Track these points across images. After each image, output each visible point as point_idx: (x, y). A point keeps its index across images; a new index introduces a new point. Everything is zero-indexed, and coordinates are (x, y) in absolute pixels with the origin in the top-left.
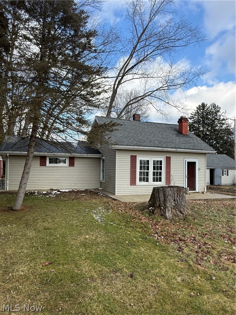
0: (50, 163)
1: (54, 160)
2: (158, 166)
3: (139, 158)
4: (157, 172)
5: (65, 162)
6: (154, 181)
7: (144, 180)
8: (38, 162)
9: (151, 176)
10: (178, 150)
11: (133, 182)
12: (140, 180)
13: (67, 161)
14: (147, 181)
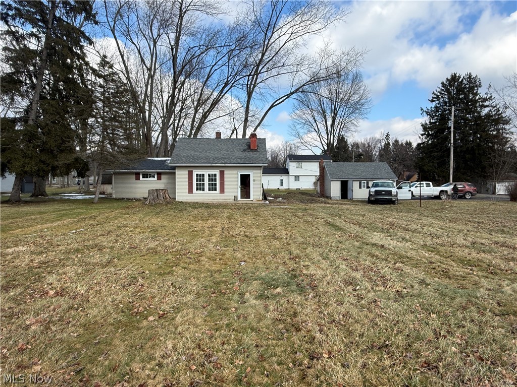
0: (143, 177)
1: (146, 176)
2: (212, 178)
3: (195, 173)
4: (212, 184)
5: (154, 177)
6: (209, 190)
7: (200, 190)
8: (134, 177)
9: (206, 187)
10: (227, 165)
11: (190, 191)
12: (197, 189)
13: (156, 176)
14: (204, 190)
